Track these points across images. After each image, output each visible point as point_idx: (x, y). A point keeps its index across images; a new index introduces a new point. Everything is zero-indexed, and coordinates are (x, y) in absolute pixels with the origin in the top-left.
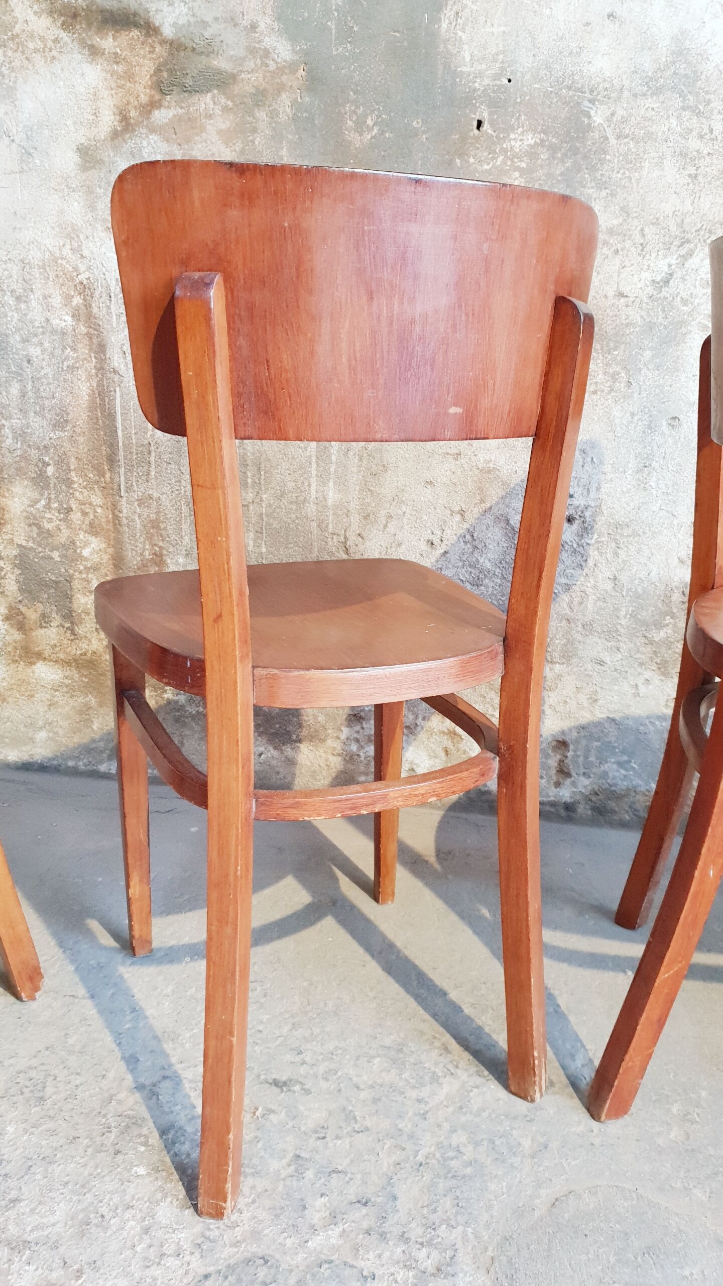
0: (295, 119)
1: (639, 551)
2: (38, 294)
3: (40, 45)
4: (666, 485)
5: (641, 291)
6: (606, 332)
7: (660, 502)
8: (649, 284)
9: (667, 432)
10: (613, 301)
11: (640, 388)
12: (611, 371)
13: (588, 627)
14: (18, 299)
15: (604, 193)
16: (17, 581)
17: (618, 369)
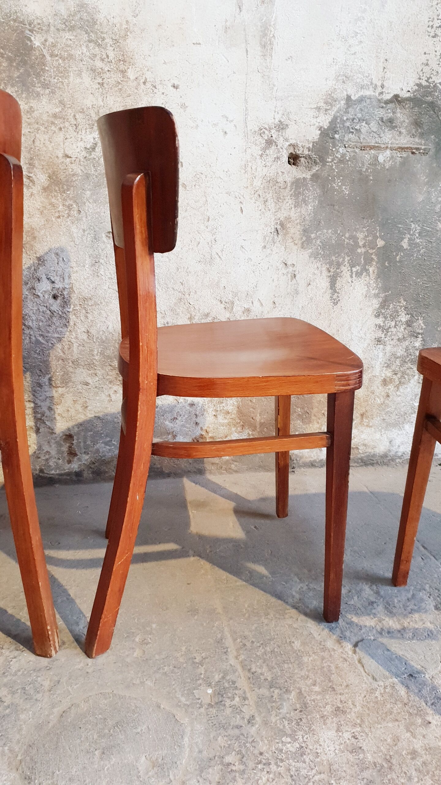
1: (100, 314)
4: (110, 273)
5: (79, 154)
6: (61, 179)
7: (108, 284)
8: (83, 150)
9: (106, 241)
10: (62, 160)
11: (86, 214)
12: (67, 204)
13: (76, 363)
15: (47, 91)
17: (71, 202)
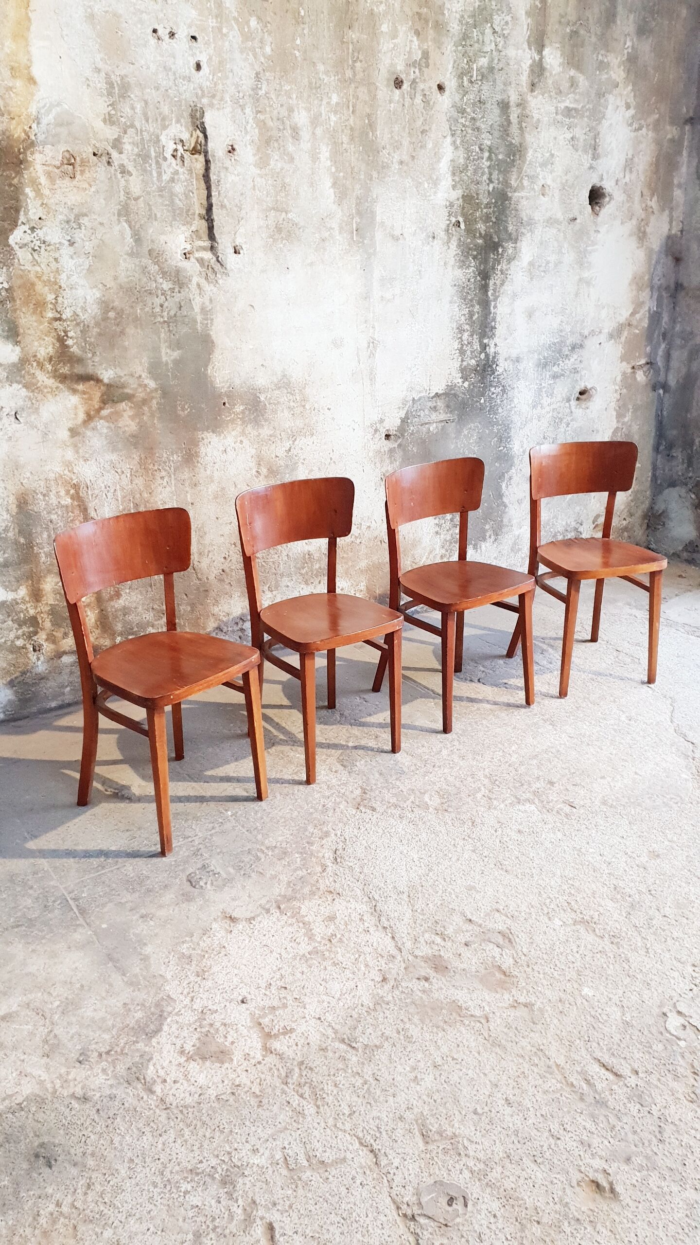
0: (159, 408)
2: (54, 492)
3: (50, 390)
14: (44, 495)
16: (51, 621)
